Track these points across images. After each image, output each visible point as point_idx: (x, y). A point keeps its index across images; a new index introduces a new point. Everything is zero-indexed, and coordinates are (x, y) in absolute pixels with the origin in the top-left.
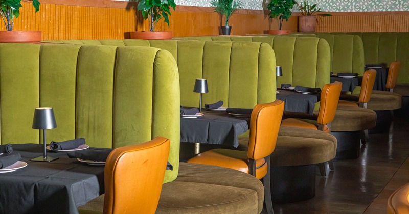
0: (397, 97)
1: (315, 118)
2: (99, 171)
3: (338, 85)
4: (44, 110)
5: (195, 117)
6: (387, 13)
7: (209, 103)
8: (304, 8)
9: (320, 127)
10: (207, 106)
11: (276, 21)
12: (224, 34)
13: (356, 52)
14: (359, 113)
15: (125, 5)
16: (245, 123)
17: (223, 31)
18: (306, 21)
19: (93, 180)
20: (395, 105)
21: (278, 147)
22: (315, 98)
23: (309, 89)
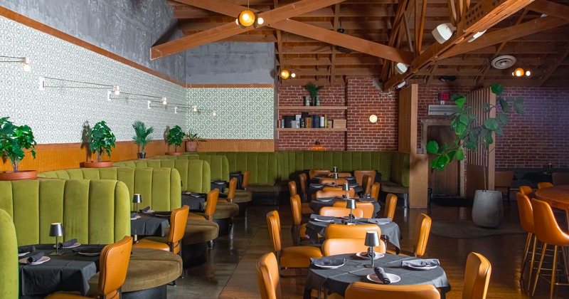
0: (249, 194)
1: (204, 211)
2: (96, 259)
3: (217, 191)
4: (57, 225)
5: (135, 219)
6: (240, 140)
7: (142, 208)
8: (189, 136)
9: (207, 218)
10: (141, 211)
11: (173, 146)
12: (141, 158)
13: (224, 166)
14: (229, 207)
15: (80, 145)
16: (167, 221)
17: (140, 156)
18: (191, 144)
19: (93, 265)
20: (248, 199)
21: (185, 233)
22: (204, 200)
23: (199, 194)
